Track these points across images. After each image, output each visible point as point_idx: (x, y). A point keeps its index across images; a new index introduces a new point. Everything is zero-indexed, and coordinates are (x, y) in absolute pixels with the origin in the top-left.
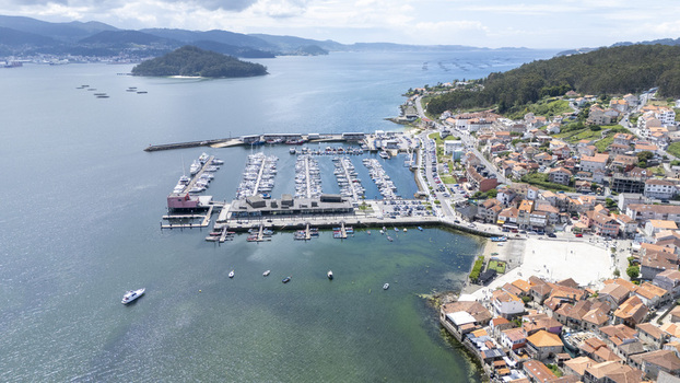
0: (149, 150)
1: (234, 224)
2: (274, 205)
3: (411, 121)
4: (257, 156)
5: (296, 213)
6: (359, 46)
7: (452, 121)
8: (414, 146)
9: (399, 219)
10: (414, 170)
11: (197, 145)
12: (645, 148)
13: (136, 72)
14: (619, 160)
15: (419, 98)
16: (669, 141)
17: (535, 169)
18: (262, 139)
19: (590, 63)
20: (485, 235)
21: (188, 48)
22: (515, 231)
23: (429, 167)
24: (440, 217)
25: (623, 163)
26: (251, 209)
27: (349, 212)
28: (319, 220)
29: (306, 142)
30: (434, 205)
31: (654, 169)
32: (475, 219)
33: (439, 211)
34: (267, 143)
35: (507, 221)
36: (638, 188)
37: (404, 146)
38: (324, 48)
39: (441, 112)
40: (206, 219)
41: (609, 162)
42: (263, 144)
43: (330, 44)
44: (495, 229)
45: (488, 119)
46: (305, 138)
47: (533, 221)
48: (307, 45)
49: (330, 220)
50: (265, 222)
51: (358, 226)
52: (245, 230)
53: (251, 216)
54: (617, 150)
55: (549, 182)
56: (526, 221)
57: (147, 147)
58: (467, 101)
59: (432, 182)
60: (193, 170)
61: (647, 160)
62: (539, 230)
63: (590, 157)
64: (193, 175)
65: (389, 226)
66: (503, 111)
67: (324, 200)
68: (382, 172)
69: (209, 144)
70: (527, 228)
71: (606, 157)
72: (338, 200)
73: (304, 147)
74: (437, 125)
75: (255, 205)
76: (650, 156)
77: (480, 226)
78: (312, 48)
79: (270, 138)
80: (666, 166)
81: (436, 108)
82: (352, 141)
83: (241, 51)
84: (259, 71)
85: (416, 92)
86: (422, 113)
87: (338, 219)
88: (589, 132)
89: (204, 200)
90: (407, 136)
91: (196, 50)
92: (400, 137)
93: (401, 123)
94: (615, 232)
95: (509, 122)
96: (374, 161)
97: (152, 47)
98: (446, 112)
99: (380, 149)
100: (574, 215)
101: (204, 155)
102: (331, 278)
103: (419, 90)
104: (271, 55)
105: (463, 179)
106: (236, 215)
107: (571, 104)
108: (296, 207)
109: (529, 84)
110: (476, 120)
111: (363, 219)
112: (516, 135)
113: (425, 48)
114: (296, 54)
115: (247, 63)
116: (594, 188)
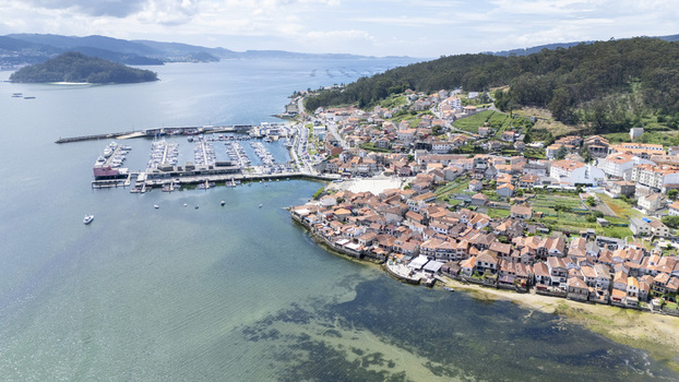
0: (59, 142)
1: (151, 182)
2: (180, 169)
3: (293, 116)
4: (160, 143)
5: (198, 173)
6: (251, 54)
7: (322, 114)
8: (291, 133)
9: (273, 174)
10: (289, 148)
11: (103, 137)
12: (438, 123)
13: (15, 79)
14: (421, 132)
15: (301, 100)
16: (455, 119)
17: (369, 141)
18: (162, 131)
19: (431, 69)
20: (329, 180)
21: (71, 54)
22: (349, 176)
23: (301, 146)
24: (303, 172)
25: (423, 134)
26: (161, 172)
27: (239, 171)
28: (216, 178)
29: (201, 133)
30: (299, 166)
31: (440, 137)
32: (325, 171)
33: (301, 169)
34: (167, 134)
35: (345, 171)
36: (429, 148)
37: (284, 133)
38: (215, 55)
39: (315, 108)
40: (127, 182)
41: (415, 134)
42: (162, 135)
43: (221, 51)
44: (337, 176)
45: (349, 112)
46: (200, 130)
47: (360, 169)
48: (197, 52)
49: (223, 177)
50: (174, 180)
51: (244, 180)
52: (160, 186)
53: (162, 177)
54: (422, 126)
55: (376, 148)
56: (355, 170)
57: (58, 139)
58: (336, 99)
59: (300, 153)
60: (106, 153)
61: (438, 131)
62: (364, 175)
63: (405, 130)
64: (107, 157)
65: (266, 179)
66: (362, 106)
67: (218, 165)
68: (264, 150)
69: (114, 137)
70: (356, 174)
71: (414, 130)
72: (229, 165)
73: (201, 136)
74: (313, 118)
75: (165, 170)
76: (440, 128)
77: (327, 175)
78: (202, 55)
79: (170, 130)
80: (448, 134)
81: (312, 105)
82: (241, 131)
83: (126, 58)
84: (150, 77)
85: (299, 94)
86: (302, 109)
87: (229, 177)
88: (410, 116)
89: (123, 171)
90: (286, 127)
91: (80, 56)
92: (282, 127)
93: (284, 118)
94: (408, 173)
95: (361, 112)
96: (259, 144)
97: (25, 54)
98: (319, 109)
99: (264, 136)
100: (388, 165)
101: (113, 143)
102: (223, 205)
103: (302, 93)
104: (160, 62)
105: (323, 151)
106: (151, 177)
107: (407, 98)
108: (197, 170)
109: (380, 85)
110: (339, 113)
111: (248, 176)
112: (363, 121)
113: (316, 56)
114: (185, 61)
115: (136, 70)
116: (403, 150)
